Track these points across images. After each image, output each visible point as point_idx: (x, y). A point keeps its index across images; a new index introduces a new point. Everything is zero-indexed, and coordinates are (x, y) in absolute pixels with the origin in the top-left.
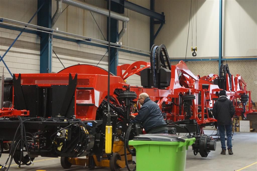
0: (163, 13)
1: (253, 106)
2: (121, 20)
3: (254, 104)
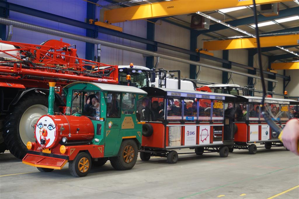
0: (290, 76)
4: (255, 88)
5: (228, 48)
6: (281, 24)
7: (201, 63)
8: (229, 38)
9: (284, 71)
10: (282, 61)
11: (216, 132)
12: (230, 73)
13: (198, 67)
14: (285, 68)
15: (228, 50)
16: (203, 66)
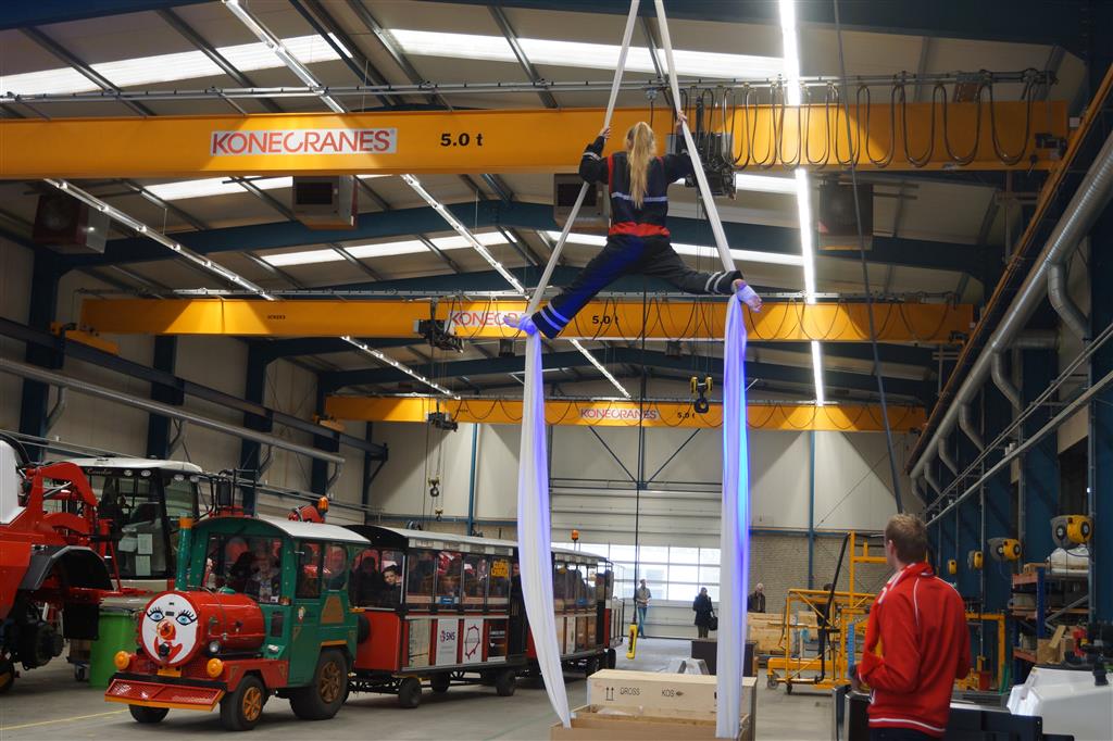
0: (385, 444)
2: (333, 462)
4: (264, 480)
5: (173, 329)
6: (363, 263)
7: (67, 376)
8: (180, 291)
9: (370, 425)
10: (362, 391)
11: (494, 633)
12: (178, 422)
13: (53, 391)
14: (372, 416)
15: (173, 337)
16: (72, 388)
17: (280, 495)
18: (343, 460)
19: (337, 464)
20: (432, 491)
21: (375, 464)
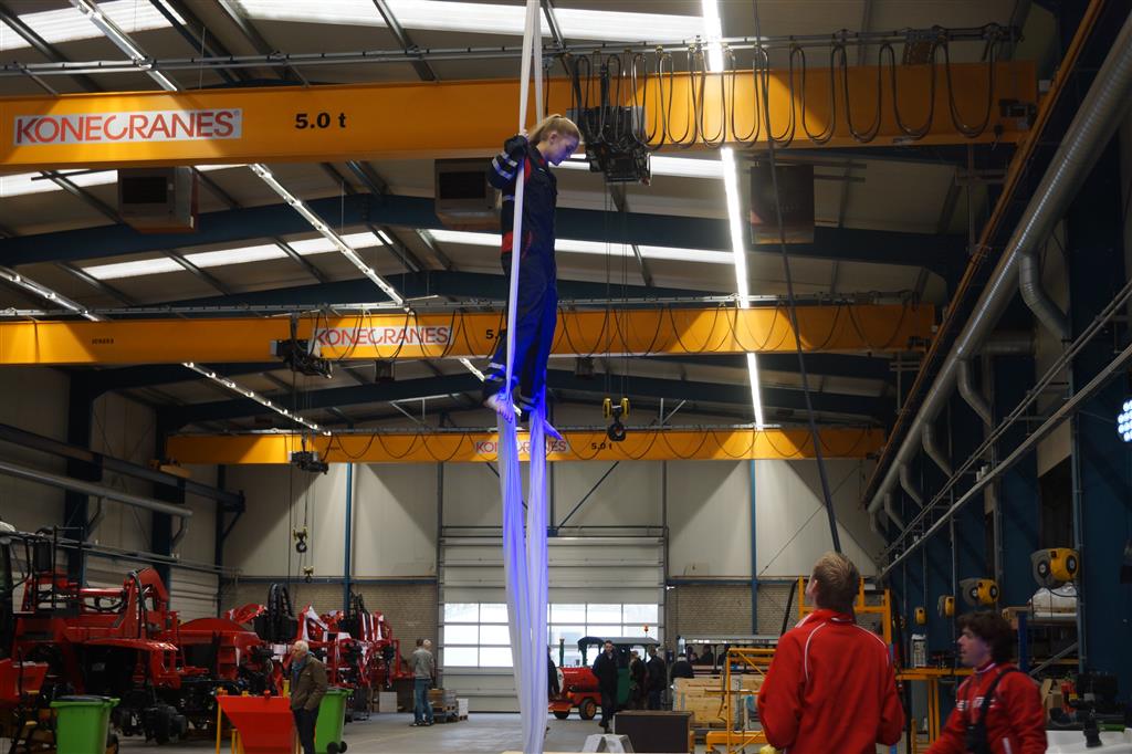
1: (403, 665)
2: (177, 515)
3: (405, 662)
4: (94, 540)
9: (221, 469)
10: (211, 429)
14: (225, 459)
17: (114, 557)
18: (190, 513)
19: (183, 518)
20: (298, 546)
21: (229, 517)
